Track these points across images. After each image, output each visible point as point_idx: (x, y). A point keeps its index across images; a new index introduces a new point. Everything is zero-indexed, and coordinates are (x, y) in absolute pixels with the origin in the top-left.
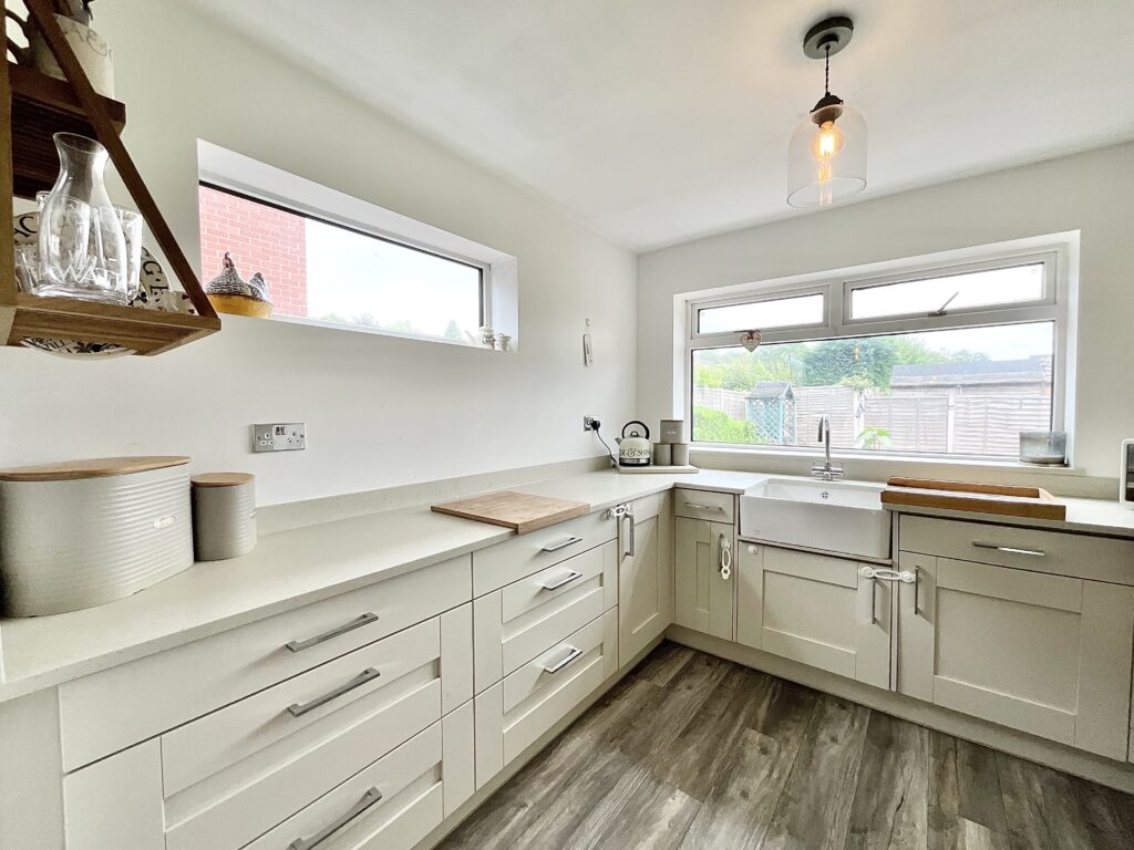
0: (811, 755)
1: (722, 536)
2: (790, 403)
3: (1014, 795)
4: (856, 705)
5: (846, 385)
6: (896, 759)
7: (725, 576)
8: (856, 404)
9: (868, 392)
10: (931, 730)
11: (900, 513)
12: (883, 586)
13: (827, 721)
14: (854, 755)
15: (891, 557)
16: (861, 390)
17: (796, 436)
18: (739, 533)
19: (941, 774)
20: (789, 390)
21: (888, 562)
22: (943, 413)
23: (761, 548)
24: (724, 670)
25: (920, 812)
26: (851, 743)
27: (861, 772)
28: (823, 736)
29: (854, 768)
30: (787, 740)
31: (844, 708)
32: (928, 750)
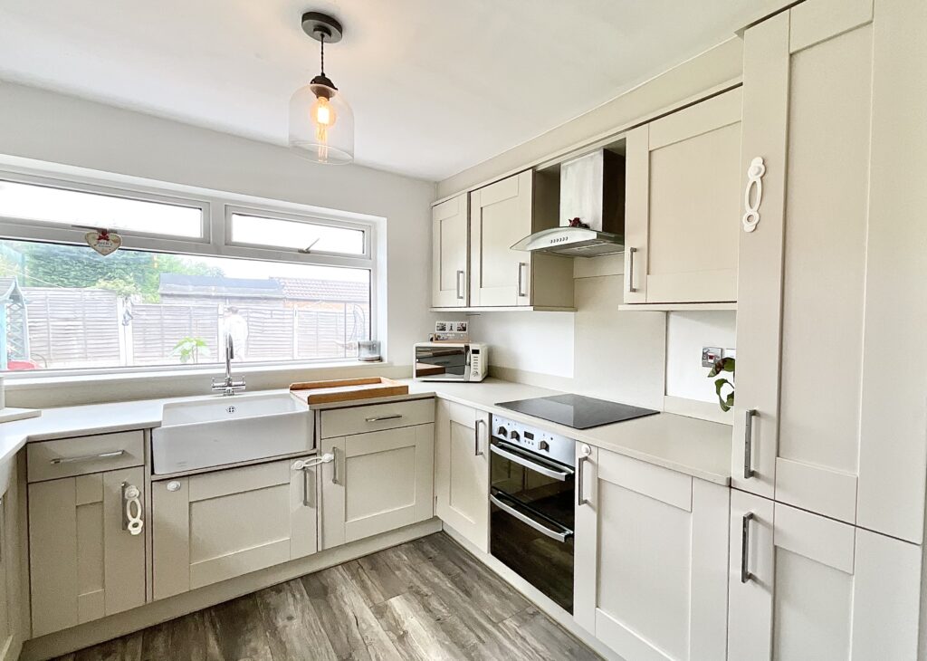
0: (282, 643)
1: (126, 485)
2: (15, 307)
3: (399, 569)
4: (287, 582)
5: (105, 289)
6: (336, 598)
7: (136, 531)
8: (121, 310)
9: (137, 299)
10: (342, 564)
11: (321, 410)
12: (311, 472)
13: (276, 610)
14: (311, 616)
15: (315, 447)
16: (127, 296)
17: (28, 350)
18: (153, 473)
19: (364, 587)
20: (15, 290)
21: (314, 451)
22: (213, 321)
23: (185, 481)
24: (137, 646)
25: (368, 615)
26: (303, 612)
27: (322, 623)
28: (280, 623)
29: (317, 626)
30: (255, 651)
31: (281, 591)
32: (348, 577)
